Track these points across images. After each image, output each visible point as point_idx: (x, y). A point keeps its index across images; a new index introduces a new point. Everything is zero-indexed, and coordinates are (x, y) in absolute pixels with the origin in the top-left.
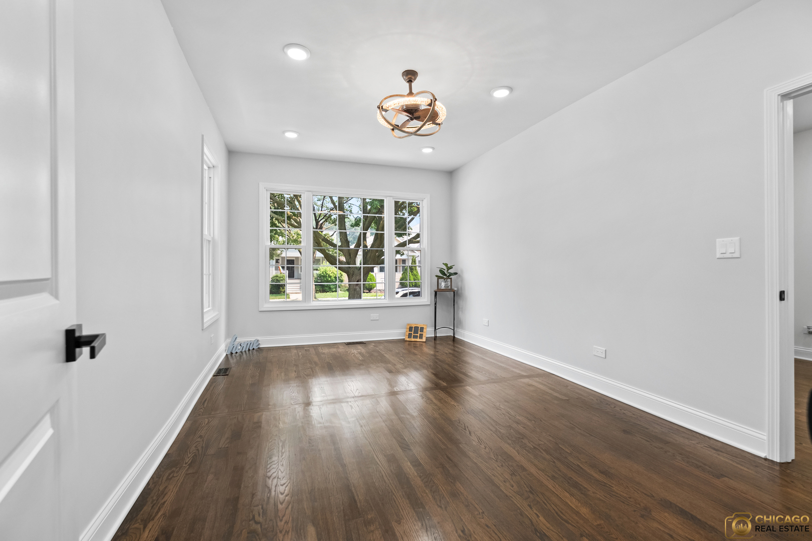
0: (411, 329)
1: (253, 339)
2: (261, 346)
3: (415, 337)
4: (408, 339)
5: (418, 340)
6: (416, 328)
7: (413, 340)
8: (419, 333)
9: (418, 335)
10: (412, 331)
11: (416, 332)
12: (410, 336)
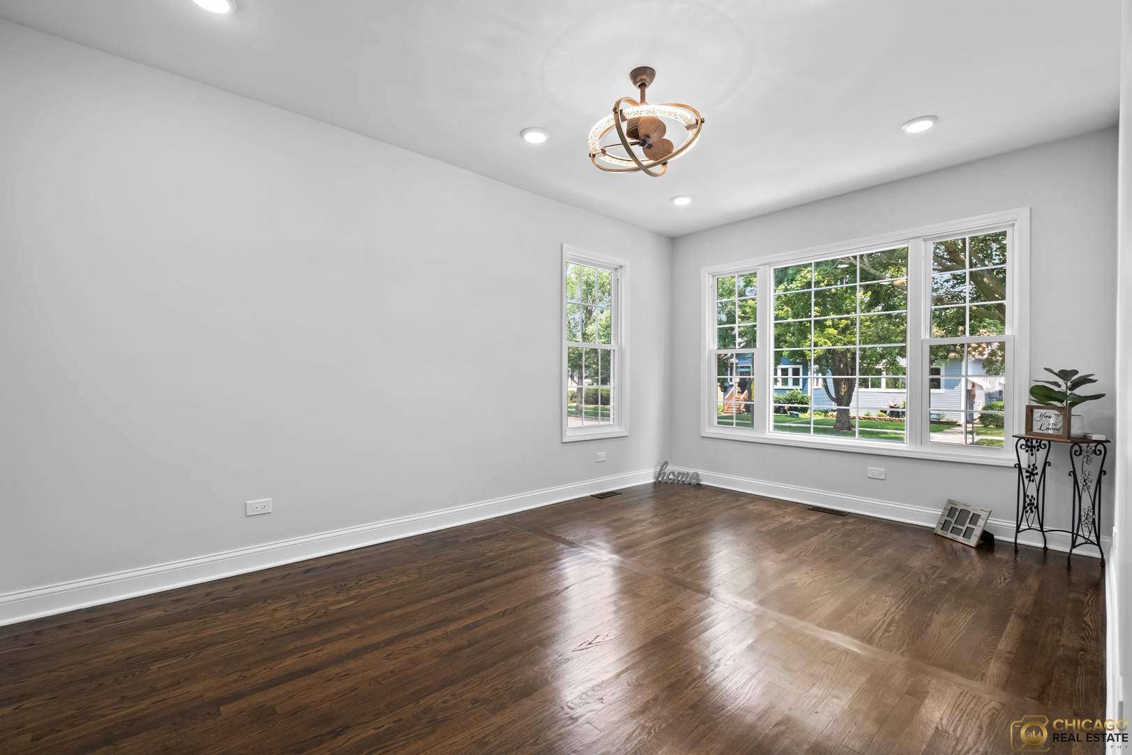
0: (951, 512)
1: (691, 471)
2: (702, 483)
3: (954, 531)
4: (940, 532)
5: (960, 538)
6: (964, 513)
7: (950, 535)
8: (967, 524)
9: (964, 529)
10: (953, 517)
11: (960, 521)
12: (945, 525)
